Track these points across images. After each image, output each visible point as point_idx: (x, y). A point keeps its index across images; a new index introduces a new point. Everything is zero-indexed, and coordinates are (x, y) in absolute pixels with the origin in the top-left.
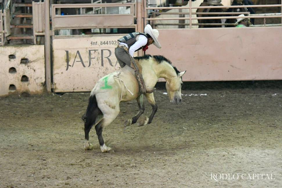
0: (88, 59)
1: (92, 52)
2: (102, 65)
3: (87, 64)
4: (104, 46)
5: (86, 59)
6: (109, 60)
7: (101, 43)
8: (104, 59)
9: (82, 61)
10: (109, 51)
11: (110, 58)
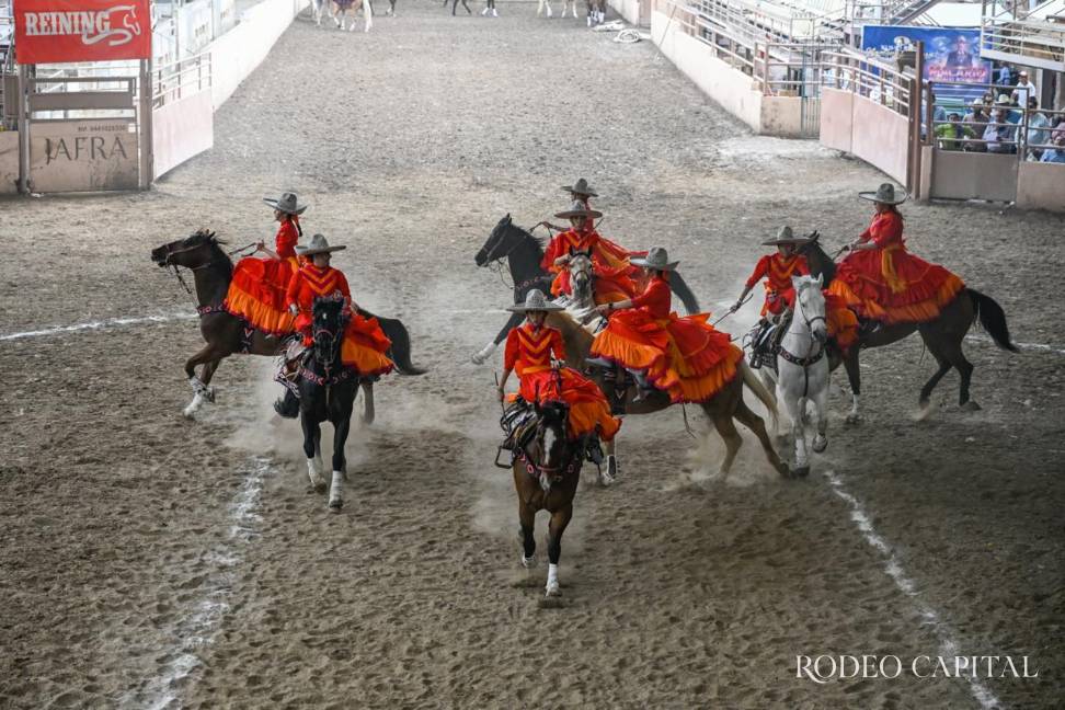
0: (74, 152)
1: (80, 141)
2: (93, 157)
3: (73, 156)
4: (95, 133)
5: (72, 151)
6: (102, 152)
7: (92, 129)
8: (96, 150)
9: (67, 152)
10: (102, 139)
11: (103, 148)
